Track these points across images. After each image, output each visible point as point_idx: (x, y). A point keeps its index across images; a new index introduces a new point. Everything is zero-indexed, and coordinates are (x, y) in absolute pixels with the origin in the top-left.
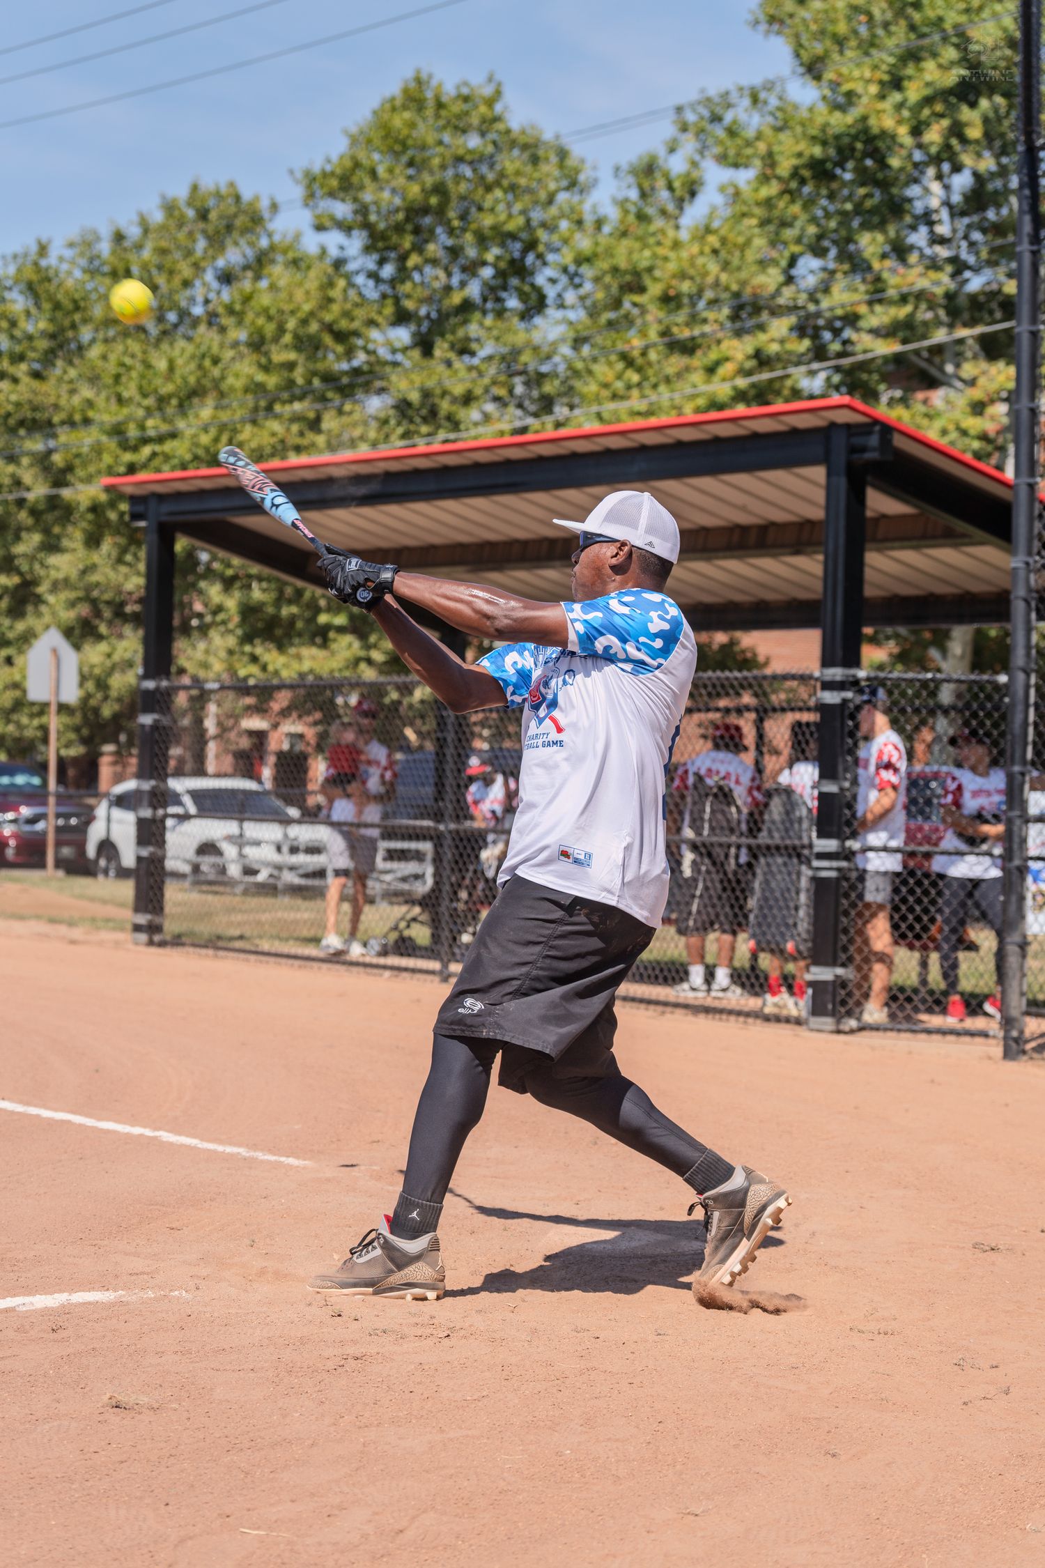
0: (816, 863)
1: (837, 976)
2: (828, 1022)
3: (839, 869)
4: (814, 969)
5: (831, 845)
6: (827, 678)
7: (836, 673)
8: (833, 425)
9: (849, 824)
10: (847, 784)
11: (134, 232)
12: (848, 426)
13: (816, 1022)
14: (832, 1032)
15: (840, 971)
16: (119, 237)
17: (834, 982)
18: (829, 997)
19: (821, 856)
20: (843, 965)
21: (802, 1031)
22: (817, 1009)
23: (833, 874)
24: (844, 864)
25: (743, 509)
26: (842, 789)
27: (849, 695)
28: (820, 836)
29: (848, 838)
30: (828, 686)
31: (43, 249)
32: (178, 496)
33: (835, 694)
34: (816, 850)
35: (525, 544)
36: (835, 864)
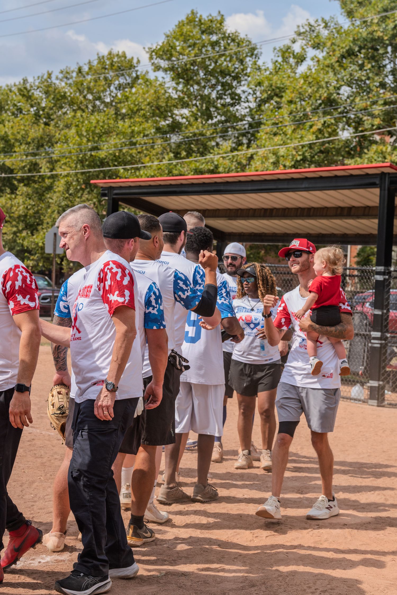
0: (372, 341)
1: (379, 385)
2: (375, 402)
3: (381, 344)
4: (370, 382)
5: (378, 334)
6: (378, 270)
7: (381, 268)
8: (383, 173)
9: (386, 326)
10: (385, 311)
11: (86, 68)
12: (389, 174)
13: (371, 402)
14: (378, 406)
15: (381, 383)
16: (80, 71)
17: (379, 387)
18: (376, 393)
19: (375, 338)
20: (383, 381)
21: (365, 406)
22: (372, 397)
23: (378, 346)
24: (383, 342)
25: (343, 201)
26: (383, 313)
27: (387, 277)
28: (374, 330)
29: (385, 332)
30: (378, 273)
31: (50, 75)
32: (121, 188)
33: (381, 276)
34: (373, 336)
35: (255, 210)
36: (379, 342)
